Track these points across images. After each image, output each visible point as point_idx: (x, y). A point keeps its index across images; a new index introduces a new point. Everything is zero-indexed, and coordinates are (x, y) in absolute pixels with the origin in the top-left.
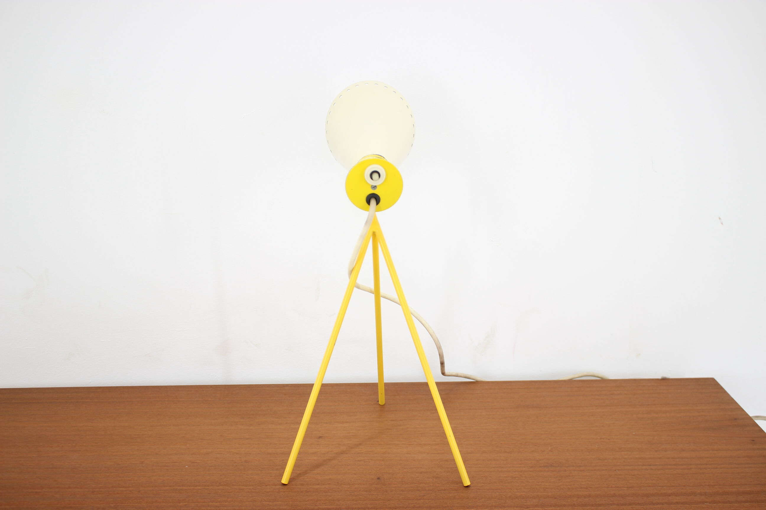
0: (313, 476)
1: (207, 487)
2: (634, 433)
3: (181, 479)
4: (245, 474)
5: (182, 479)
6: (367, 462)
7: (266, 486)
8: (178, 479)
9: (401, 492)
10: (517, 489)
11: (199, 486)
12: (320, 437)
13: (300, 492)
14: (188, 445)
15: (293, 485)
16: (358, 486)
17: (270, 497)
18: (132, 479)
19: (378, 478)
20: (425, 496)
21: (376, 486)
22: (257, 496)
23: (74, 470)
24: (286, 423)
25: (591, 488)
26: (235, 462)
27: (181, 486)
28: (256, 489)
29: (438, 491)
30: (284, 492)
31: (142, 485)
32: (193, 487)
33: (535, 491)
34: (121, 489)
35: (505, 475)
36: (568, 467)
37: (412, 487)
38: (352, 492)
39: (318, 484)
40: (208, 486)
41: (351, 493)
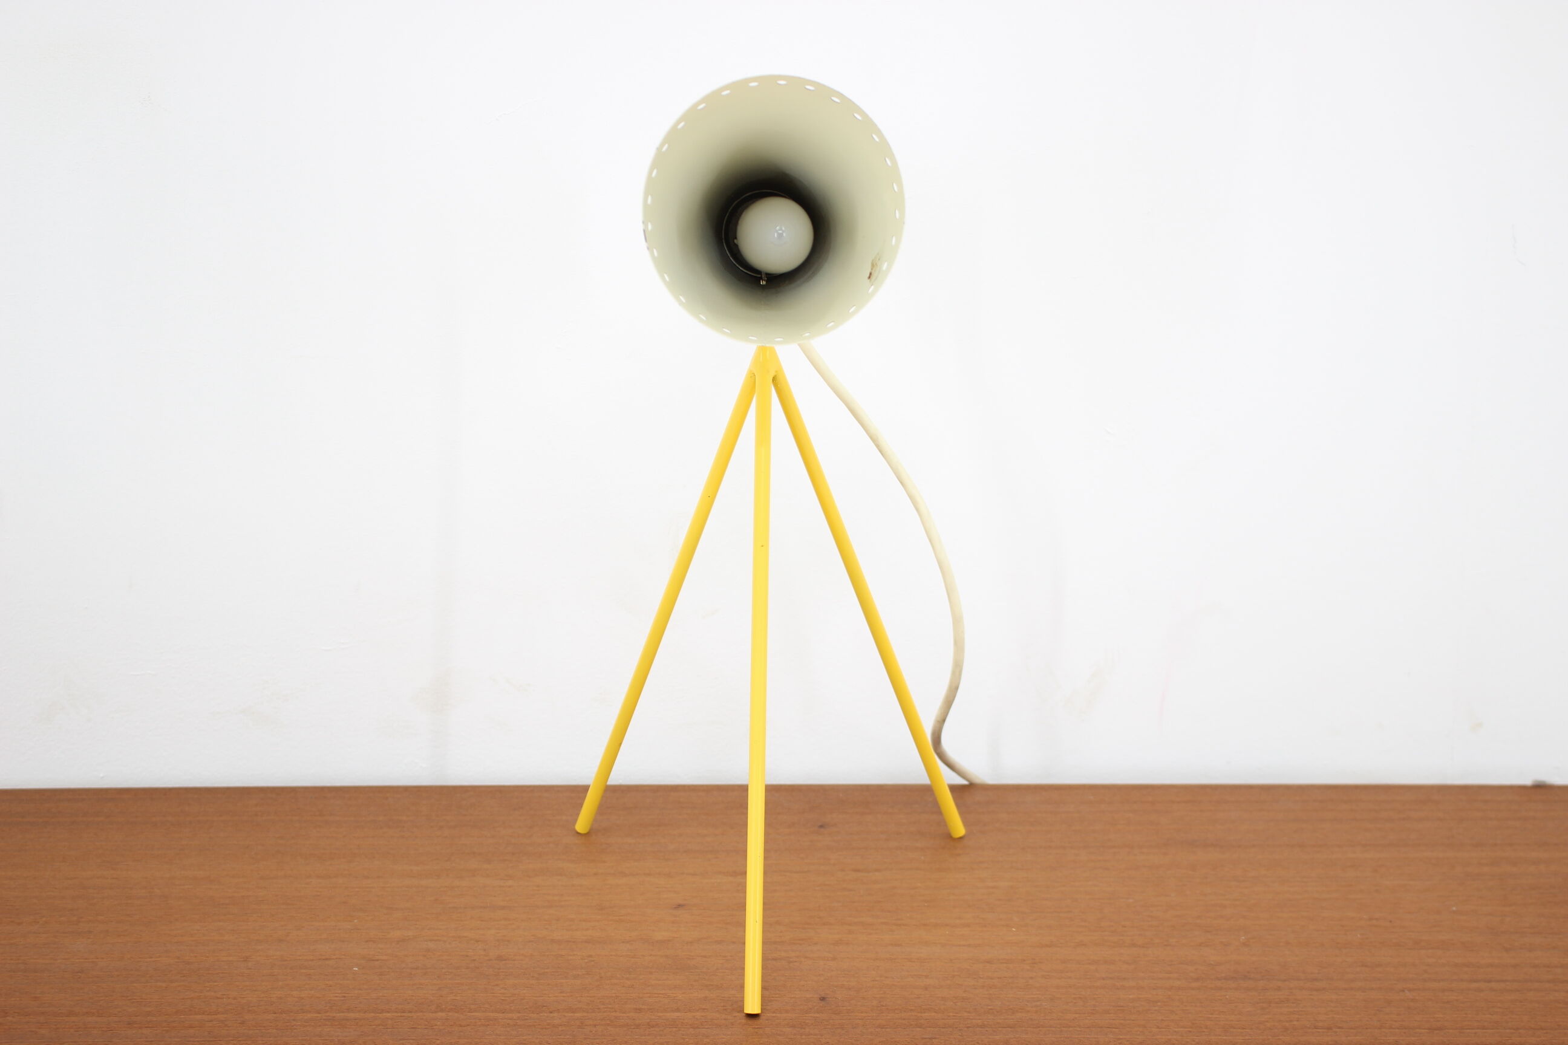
0: (663, 992)
1: (409, 1015)
2: (1454, 909)
3: (345, 997)
4: (497, 985)
5: (346, 995)
6: (796, 962)
7: (551, 1013)
8: (336, 997)
9: (877, 1030)
10: (1158, 1027)
11: (388, 1012)
12: (679, 906)
13: (633, 1027)
14: (356, 921)
15: (616, 1011)
16: (774, 1015)
17: (562, 1037)
18: (225, 996)
19: (823, 999)
20: (935, 1038)
21: (818, 1015)
22: (529, 1035)
23: (80, 974)
24: (596, 874)
25: (1340, 1028)
26: (474, 960)
27: (343, 1012)
28: (527, 1019)
29: (968, 1027)
30: (595, 1026)
31: (250, 1009)
32: (373, 1014)
33: (1204, 1032)
34: (199, 1017)
35: (1131, 997)
36: (1285, 981)
37: (904, 1019)
38: (758, 1028)
39: (678, 1010)
40: (410, 1012)
41: (756, 1030)
